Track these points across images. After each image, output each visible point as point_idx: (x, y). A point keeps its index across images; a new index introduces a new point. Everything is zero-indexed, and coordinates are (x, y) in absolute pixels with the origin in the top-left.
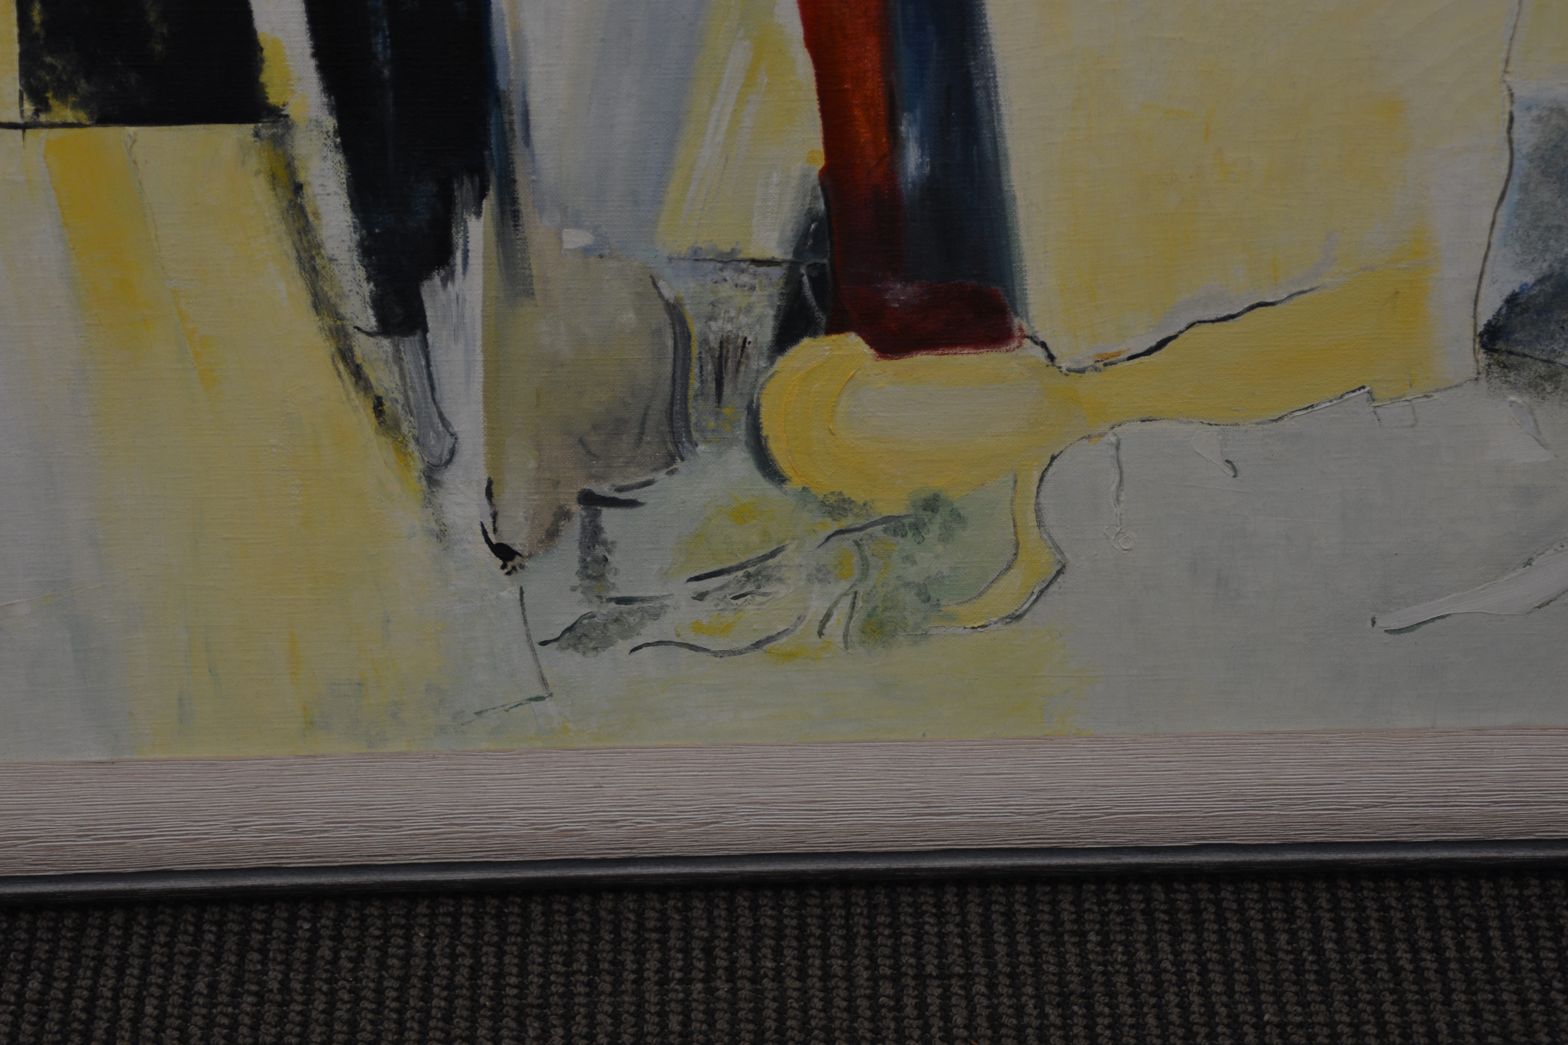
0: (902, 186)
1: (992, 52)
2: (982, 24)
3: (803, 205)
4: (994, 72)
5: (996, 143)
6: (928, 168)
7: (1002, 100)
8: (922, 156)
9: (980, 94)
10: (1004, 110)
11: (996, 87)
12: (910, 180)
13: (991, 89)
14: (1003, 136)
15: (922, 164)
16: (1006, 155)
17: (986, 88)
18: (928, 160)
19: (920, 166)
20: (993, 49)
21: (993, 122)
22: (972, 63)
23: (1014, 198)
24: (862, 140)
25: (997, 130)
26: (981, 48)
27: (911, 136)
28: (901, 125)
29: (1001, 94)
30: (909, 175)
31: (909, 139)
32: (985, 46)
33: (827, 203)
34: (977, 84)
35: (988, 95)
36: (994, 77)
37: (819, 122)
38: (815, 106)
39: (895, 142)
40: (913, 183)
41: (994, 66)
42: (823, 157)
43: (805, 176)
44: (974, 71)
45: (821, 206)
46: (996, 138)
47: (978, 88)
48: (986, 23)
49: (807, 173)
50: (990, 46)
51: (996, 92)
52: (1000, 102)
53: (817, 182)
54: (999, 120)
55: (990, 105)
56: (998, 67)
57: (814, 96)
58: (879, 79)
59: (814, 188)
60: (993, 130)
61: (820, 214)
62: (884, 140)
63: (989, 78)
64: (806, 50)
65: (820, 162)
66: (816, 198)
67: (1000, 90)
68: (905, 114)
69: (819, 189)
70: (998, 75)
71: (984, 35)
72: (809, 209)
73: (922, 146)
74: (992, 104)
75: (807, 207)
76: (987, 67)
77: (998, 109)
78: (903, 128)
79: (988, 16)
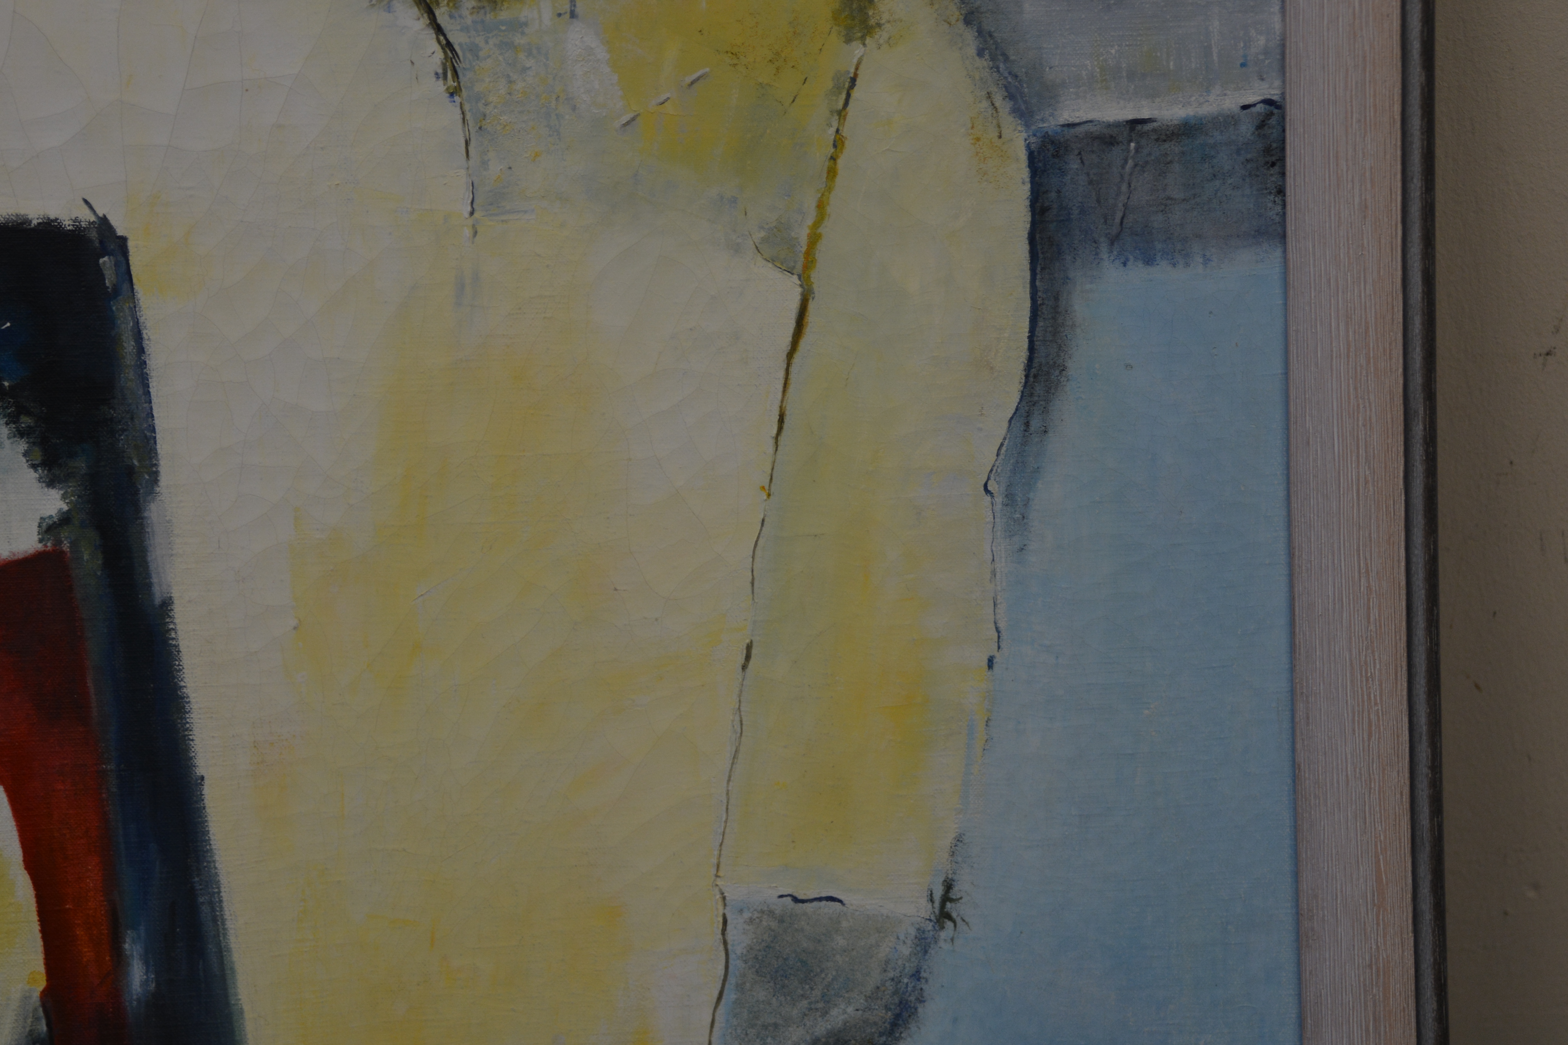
0: (127, 1004)
1: (216, 868)
2: (206, 841)
3: (24, 1027)
4: (219, 888)
5: (222, 957)
6: (154, 985)
7: (227, 915)
8: (147, 973)
9: (205, 909)
10: (229, 924)
11: (221, 901)
12: (135, 997)
13: (215, 904)
14: (229, 950)
15: (147, 980)
16: (232, 969)
17: (211, 903)
18: (153, 976)
19: (144, 984)
20: (217, 865)
21: (219, 936)
22: (196, 879)
23: (241, 1012)
24: (85, 960)
25: (223, 945)
26: (205, 864)
27: (135, 953)
28: (125, 942)
29: (226, 909)
30: (134, 992)
31: (132, 956)
32: (209, 862)
33: (48, 1025)
34: (201, 900)
35: (213, 910)
36: (219, 892)
37: (39, 943)
38: (36, 927)
39: (119, 960)
40: (138, 1000)
41: (219, 881)
42: (45, 978)
43: (26, 998)
44: (198, 887)
45: (43, 1027)
46: (222, 952)
47: (203, 903)
48: (209, 840)
49: (28, 994)
50: (214, 862)
51: (221, 908)
52: (225, 917)
53: (38, 1003)
54: (225, 935)
55: (215, 920)
56: (222, 882)
57: (34, 917)
58: (102, 899)
59: (35, 1010)
60: (218, 944)
61: (42, 1036)
62: (107, 958)
63: (214, 893)
64: (26, 872)
65: (42, 984)
66: (37, 1019)
67: (225, 904)
68: (128, 932)
69: (41, 1010)
70: (222, 890)
71: (208, 851)
72: (31, 1031)
73: (146, 963)
74: (217, 919)
75: (28, 1029)
76: (212, 883)
77: (223, 924)
78: (127, 946)
79: (211, 833)
